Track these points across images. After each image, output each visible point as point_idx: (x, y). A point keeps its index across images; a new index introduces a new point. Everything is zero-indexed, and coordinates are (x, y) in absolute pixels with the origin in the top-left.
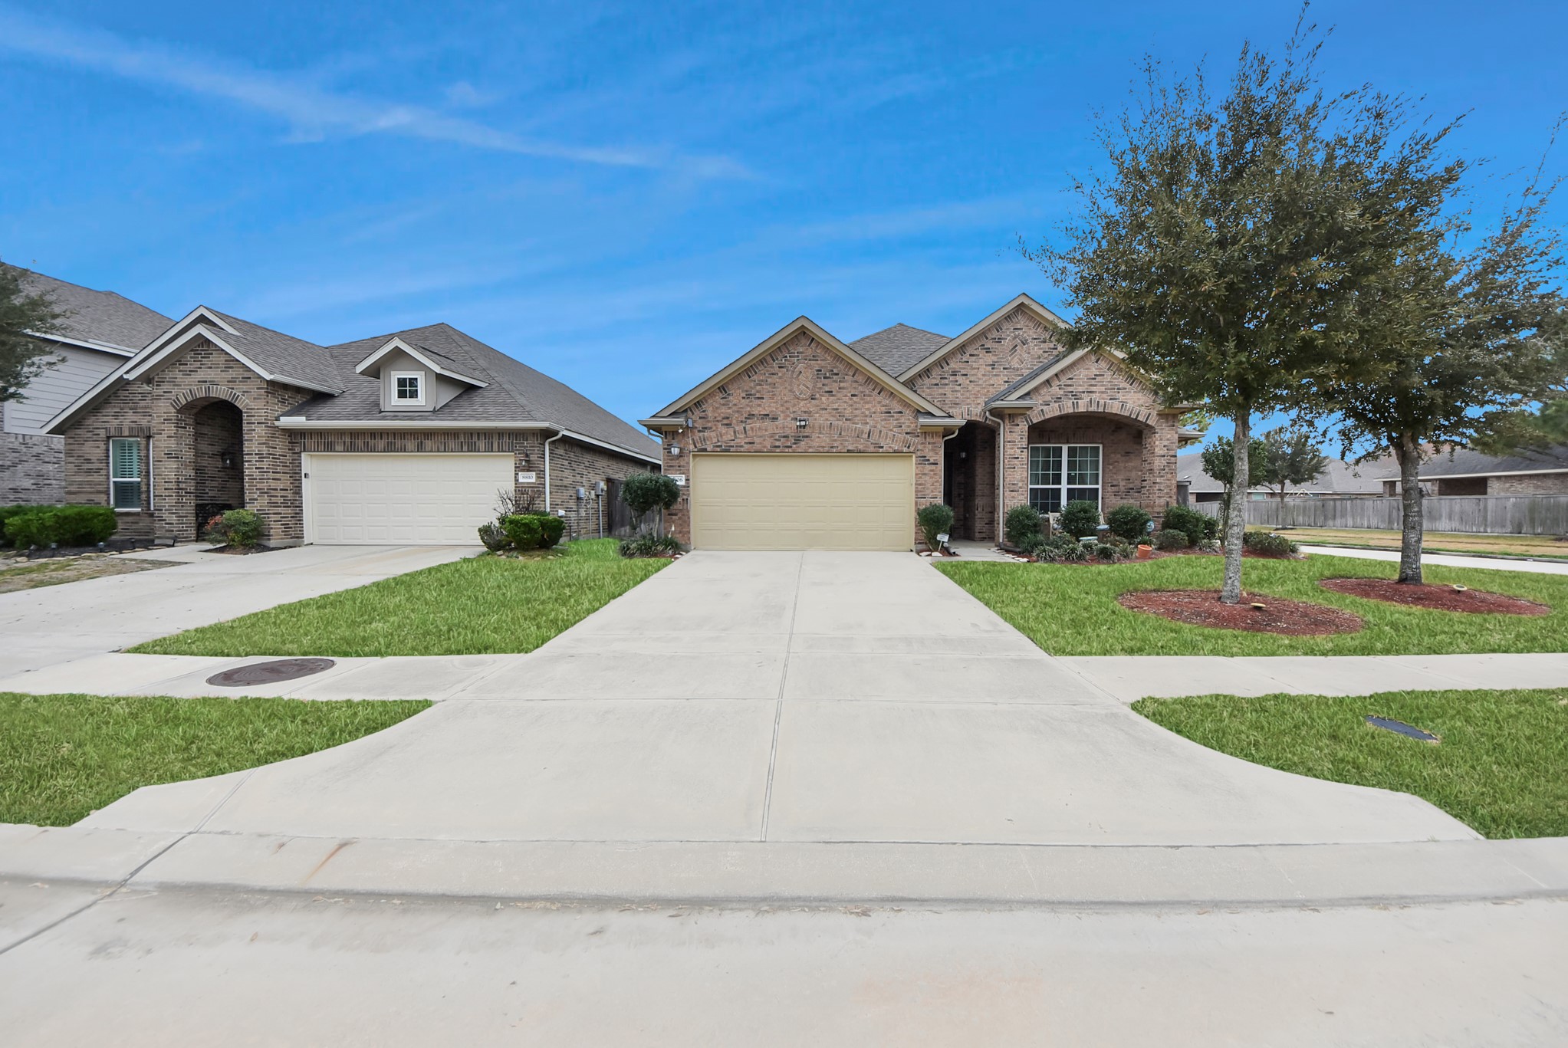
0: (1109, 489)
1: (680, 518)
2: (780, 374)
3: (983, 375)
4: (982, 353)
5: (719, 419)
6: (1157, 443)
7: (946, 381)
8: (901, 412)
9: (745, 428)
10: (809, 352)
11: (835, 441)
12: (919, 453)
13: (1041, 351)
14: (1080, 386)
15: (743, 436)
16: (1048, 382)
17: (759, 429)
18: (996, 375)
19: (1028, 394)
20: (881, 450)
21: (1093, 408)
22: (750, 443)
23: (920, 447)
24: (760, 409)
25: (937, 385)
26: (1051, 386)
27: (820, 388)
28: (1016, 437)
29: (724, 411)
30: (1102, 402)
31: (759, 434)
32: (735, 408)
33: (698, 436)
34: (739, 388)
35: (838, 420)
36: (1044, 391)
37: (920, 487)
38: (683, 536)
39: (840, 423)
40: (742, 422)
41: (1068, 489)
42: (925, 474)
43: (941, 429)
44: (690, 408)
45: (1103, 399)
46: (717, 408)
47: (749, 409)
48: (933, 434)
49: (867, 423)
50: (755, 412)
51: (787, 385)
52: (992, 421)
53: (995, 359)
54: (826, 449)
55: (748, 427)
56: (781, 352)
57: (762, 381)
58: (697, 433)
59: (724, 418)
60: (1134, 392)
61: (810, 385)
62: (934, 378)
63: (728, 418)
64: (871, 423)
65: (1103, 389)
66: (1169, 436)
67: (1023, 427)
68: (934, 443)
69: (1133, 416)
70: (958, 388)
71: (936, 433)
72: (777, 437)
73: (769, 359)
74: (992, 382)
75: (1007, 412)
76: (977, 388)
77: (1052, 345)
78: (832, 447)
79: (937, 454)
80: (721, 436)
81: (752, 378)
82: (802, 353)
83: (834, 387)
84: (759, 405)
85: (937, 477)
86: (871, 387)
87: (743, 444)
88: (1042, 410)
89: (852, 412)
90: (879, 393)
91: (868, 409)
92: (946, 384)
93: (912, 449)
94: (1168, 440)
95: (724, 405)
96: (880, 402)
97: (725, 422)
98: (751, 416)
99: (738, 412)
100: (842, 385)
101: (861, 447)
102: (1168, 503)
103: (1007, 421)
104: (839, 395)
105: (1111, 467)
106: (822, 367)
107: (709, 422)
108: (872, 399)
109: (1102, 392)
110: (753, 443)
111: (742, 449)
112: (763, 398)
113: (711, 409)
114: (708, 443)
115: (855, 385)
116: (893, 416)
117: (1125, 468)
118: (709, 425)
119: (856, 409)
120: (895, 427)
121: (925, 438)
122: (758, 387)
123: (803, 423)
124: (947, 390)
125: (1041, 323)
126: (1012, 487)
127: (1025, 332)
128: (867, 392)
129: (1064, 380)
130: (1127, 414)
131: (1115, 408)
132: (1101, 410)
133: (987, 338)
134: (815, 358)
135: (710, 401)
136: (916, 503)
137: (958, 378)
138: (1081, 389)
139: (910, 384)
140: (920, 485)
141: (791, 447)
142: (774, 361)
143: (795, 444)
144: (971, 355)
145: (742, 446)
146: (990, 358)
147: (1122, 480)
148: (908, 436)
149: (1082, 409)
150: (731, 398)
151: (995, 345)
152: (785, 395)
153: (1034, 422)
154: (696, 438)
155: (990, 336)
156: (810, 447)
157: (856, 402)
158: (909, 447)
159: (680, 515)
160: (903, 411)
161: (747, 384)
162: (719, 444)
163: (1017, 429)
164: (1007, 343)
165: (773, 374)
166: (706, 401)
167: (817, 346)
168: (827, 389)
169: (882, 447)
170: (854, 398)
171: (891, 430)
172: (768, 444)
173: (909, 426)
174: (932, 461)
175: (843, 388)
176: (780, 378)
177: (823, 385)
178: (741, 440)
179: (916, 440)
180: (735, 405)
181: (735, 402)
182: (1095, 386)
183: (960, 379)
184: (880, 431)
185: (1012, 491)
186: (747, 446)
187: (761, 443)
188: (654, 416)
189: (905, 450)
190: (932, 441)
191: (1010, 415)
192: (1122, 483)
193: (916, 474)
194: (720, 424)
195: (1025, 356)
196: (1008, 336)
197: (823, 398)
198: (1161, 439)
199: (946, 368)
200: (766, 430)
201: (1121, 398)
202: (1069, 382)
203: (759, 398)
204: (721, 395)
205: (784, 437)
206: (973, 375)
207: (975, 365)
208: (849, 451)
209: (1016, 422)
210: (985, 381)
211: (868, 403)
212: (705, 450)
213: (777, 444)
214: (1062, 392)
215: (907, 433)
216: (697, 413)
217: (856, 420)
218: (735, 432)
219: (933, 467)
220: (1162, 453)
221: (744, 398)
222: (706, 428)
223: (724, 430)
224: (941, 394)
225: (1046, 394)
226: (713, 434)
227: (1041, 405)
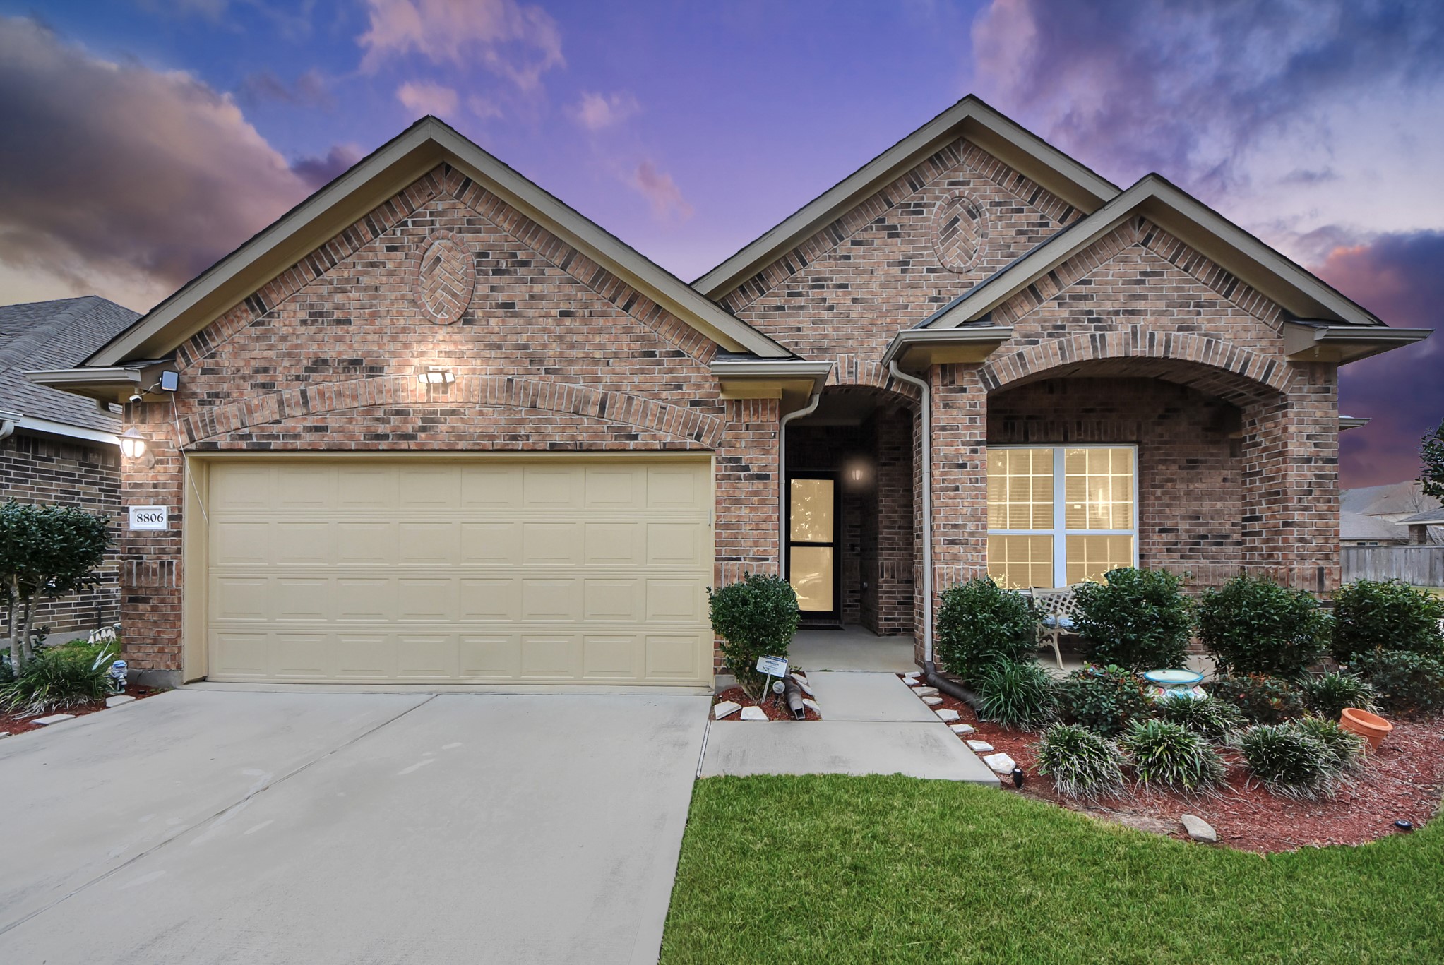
0: (1156, 537)
1: (154, 609)
2: (390, 265)
3: (883, 286)
4: (879, 237)
5: (246, 372)
6: (1292, 429)
7: (801, 301)
8: (678, 354)
9: (304, 393)
10: (460, 212)
11: (521, 422)
12: (723, 451)
13: (1012, 232)
14: (1108, 298)
15: (298, 411)
16: (1031, 291)
17: (339, 394)
18: (911, 286)
19: (985, 317)
20: (632, 445)
21: (1141, 350)
22: (317, 429)
23: (726, 436)
24: (340, 347)
25: (780, 308)
26: (1040, 300)
27: (486, 297)
28: (958, 416)
29: (259, 353)
30: (1160, 336)
31: (336, 405)
32: (284, 347)
33: (197, 413)
34: (294, 300)
35: (528, 372)
36: (1023, 310)
37: (725, 534)
38: (161, 651)
39: (534, 379)
40: (298, 378)
41: (1067, 536)
42: (738, 502)
43: (774, 391)
44: (181, 348)
45: (1163, 328)
46: (243, 348)
47: (314, 347)
48: (756, 405)
49: (597, 380)
50: (330, 353)
51: (405, 289)
52: (905, 383)
53: (909, 250)
54: (499, 443)
55: (312, 390)
56: (393, 212)
57: (348, 281)
58: (196, 408)
59: (257, 371)
60: (1235, 313)
61: (458, 288)
62: (776, 295)
63: (266, 370)
64: (608, 379)
65: (1162, 305)
66: (1318, 414)
67: (976, 396)
68: (759, 427)
69: (1235, 368)
70: (826, 315)
71: (764, 402)
72: (380, 414)
73: (363, 229)
74: (902, 301)
75: (937, 359)
76: (870, 316)
77: (1035, 218)
78: (514, 438)
79: (767, 453)
80: (250, 412)
81: (325, 276)
82: (441, 214)
83: (519, 293)
84: (339, 339)
85: (768, 509)
86: (606, 293)
87: (300, 430)
88: (1020, 355)
89: (561, 355)
90: (626, 308)
91: (601, 347)
92: (801, 308)
93: (706, 442)
94: (1316, 422)
95: (258, 339)
96: (627, 330)
97: (261, 378)
98: (319, 364)
99: (289, 354)
100: (537, 288)
101: (583, 437)
102: (1321, 570)
103: (937, 382)
104: (531, 313)
105: (1159, 492)
106: (491, 247)
107: (223, 380)
108: (609, 321)
109: (1161, 314)
110: (324, 429)
111: (299, 444)
112: (349, 322)
113: (228, 348)
114: (219, 429)
115: (567, 288)
116: (660, 363)
117: (1188, 493)
118: (225, 387)
119: (572, 347)
120: (667, 387)
121: (739, 415)
122: (338, 297)
123: (436, 378)
124: (803, 320)
125: (1010, 169)
126: (952, 533)
127: (975, 190)
128: (598, 305)
129: (1069, 284)
130: (1219, 362)
131: (1191, 349)
132: (1158, 352)
133: (890, 205)
134: (472, 226)
135: (226, 332)
136: (718, 573)
137: (826, 293)
138: (1108, 306)
139: (722, 298)
140: (727, 526)
141: (413, 437)
142: (376, 234)
143: (423, 429)
144: (855, 243)
145: (296, 437)
146: (898, 249)
147: (1183, 518)
148: (697, 411)
149: (1113, 352)
150: (275, 323)
151: (908, 220)
152: (400, 314)
153: (1004, 379)
154: (194, 419)
155: (896, 200)
156: (460, 438)
157: (570, 331)
158: (698, 437)
159: (154, 602)
160: (685, 349)
161: (314, 290)
162: (246, 431)
163: (961, 399)
164: (935, 216)
165: (373, 265)
166: (218, 331)
167: (477, 199)
168: (501, 298)
169: (635, 437)
170: (567, 321)
171: (656, 396)
172: (358, 430)
173: (699, 387)
174: (754, 469)
175: (542, 297)
176: (391, 273)
177: (493, 289)
178: (296, 422)
179: (718, 419)
180: (284, 339)
181: (284, 331)
182: (1144, 297)
183: (831, 295)
184: (630, 399)
185: (952, 542)
186: (310, 437)
187: (341, 429)
188: (82, 365)
189: (690, 443)
190: (754, 420)
191: (943, 367)
192: (1184, 525)
193: (718, 502)
194: (247, 385)
195: (976, 241)
196: (938, 198)
197: (493, 321)
198: (1301, 422)
199: (801, 273)
200: (354, 397)
201: (1205, 326)
202: (1082, 290)
203: (339, 322)
204: (252, 316)
205: (398, 413)
206: (860, 287)
207: (862, 263)
208: (554, 448)
209: (958, 383)
210: (887, 300)
211: (599, 331)
212: (212, 447)
213: (382, 429)
214: (1065, 313)
215: (694, 403)
216: (198, 360)
217: (573, 371)
218: (281, 403)
219: (758, 485)
220: (1303, 452)
221: (304, 322)
222: (217, 395)
223: (253, 397)
224: (791, 329)
225: (1028, 318)
226: (231, 409)
227: (1017, 343)
